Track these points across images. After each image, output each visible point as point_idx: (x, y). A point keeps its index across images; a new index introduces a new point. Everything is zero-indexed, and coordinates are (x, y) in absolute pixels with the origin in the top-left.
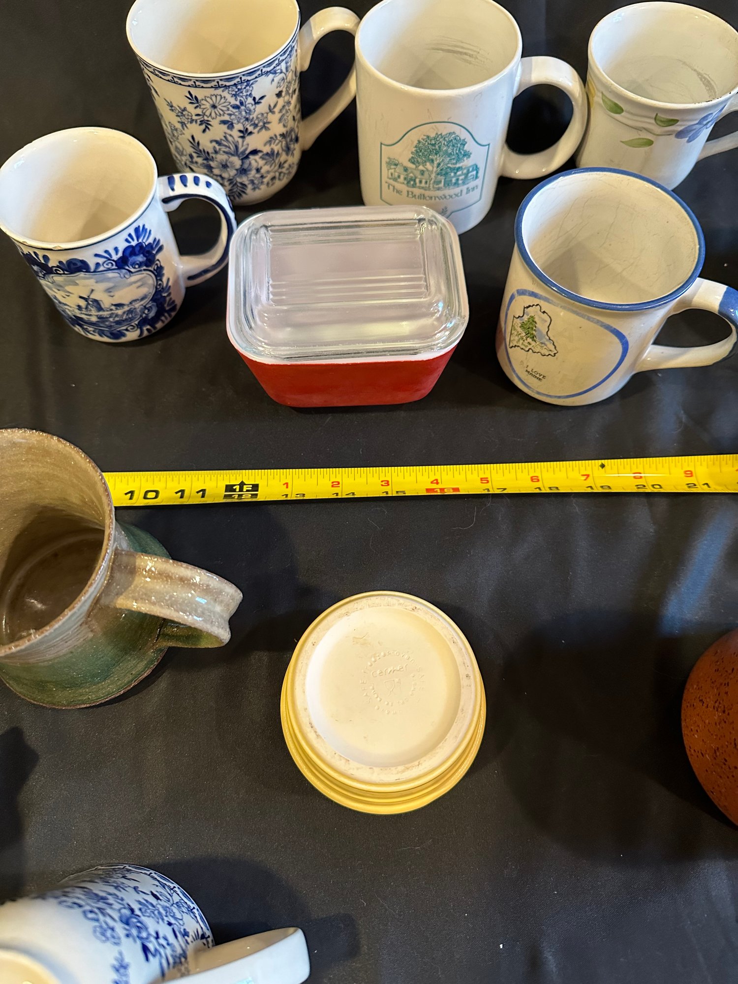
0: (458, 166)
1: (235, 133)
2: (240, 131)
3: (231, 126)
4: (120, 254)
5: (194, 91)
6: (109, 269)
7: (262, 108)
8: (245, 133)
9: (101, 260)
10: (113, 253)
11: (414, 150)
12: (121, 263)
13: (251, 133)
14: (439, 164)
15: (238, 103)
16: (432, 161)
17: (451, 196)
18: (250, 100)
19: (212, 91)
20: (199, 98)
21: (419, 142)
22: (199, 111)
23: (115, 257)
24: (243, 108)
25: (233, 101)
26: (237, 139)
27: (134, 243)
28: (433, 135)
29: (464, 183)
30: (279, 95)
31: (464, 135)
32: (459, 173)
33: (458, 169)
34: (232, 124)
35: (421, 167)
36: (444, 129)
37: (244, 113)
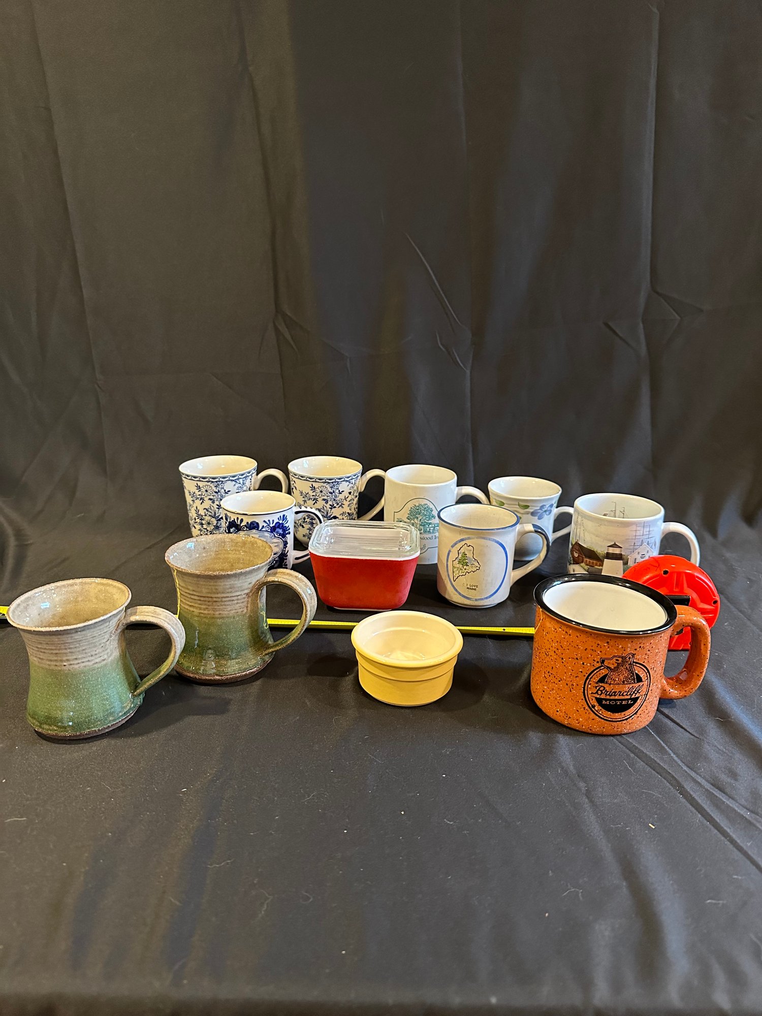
0: (429, 522)
1: (328, 506)
2: (330, 505)
3: (327, 502)
4: (274, 525)
5: (314, 484)
6: (266, 531)
7: (342, 496)
8: (332, 507)
9: (265, 525)
10: (271, 522)
11: (409, 512)
12: (273, 530)
13: (335, 507)
14: (421, 520)
15: (332, 491)
16: (417, 518)
17: (427, 539)
18: (337, 491)
19: (322, 484)
20: (316, 487)
21: (411, 508)
22: (314, 494)
23: (271, 525)
24: (334, 494)
25: (330, 491)
26: (328, 509)
27: (281, 522)
28: (417, 505)
29: (433, 533)
30: (350, 493)
31: (431, 506)
32: (430, 526)
33: (430, 524)
34: (327, 501)
35: (412, 521)
36: (423, 502)
37: (333, 497)
